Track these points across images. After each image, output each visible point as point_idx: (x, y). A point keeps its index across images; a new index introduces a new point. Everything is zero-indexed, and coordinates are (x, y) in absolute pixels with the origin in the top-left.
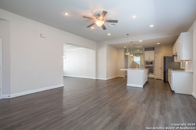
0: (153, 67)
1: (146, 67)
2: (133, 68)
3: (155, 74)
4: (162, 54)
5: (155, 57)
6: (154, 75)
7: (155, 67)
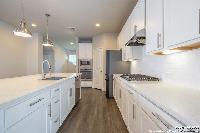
0: (90, 69)
1: (81, 69)
2: (67, 73)
3: (94, 80)
4: (103, 47)
5: (94, 54)
6: (91, 82)
7: (94, 70)
